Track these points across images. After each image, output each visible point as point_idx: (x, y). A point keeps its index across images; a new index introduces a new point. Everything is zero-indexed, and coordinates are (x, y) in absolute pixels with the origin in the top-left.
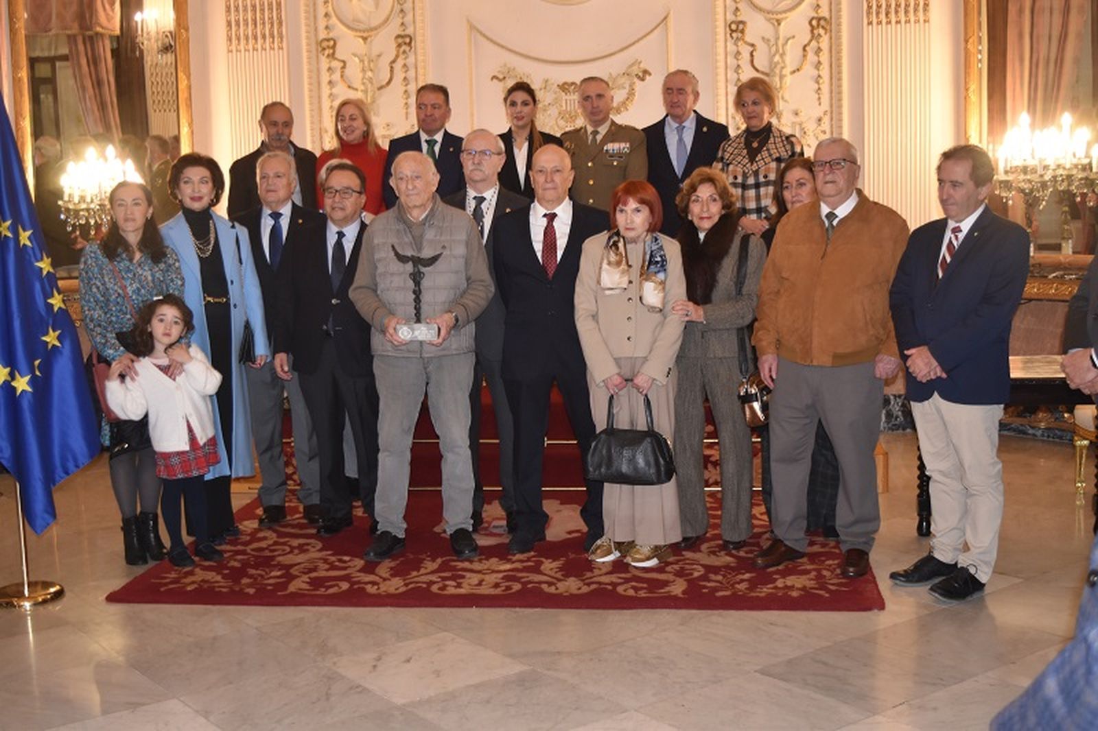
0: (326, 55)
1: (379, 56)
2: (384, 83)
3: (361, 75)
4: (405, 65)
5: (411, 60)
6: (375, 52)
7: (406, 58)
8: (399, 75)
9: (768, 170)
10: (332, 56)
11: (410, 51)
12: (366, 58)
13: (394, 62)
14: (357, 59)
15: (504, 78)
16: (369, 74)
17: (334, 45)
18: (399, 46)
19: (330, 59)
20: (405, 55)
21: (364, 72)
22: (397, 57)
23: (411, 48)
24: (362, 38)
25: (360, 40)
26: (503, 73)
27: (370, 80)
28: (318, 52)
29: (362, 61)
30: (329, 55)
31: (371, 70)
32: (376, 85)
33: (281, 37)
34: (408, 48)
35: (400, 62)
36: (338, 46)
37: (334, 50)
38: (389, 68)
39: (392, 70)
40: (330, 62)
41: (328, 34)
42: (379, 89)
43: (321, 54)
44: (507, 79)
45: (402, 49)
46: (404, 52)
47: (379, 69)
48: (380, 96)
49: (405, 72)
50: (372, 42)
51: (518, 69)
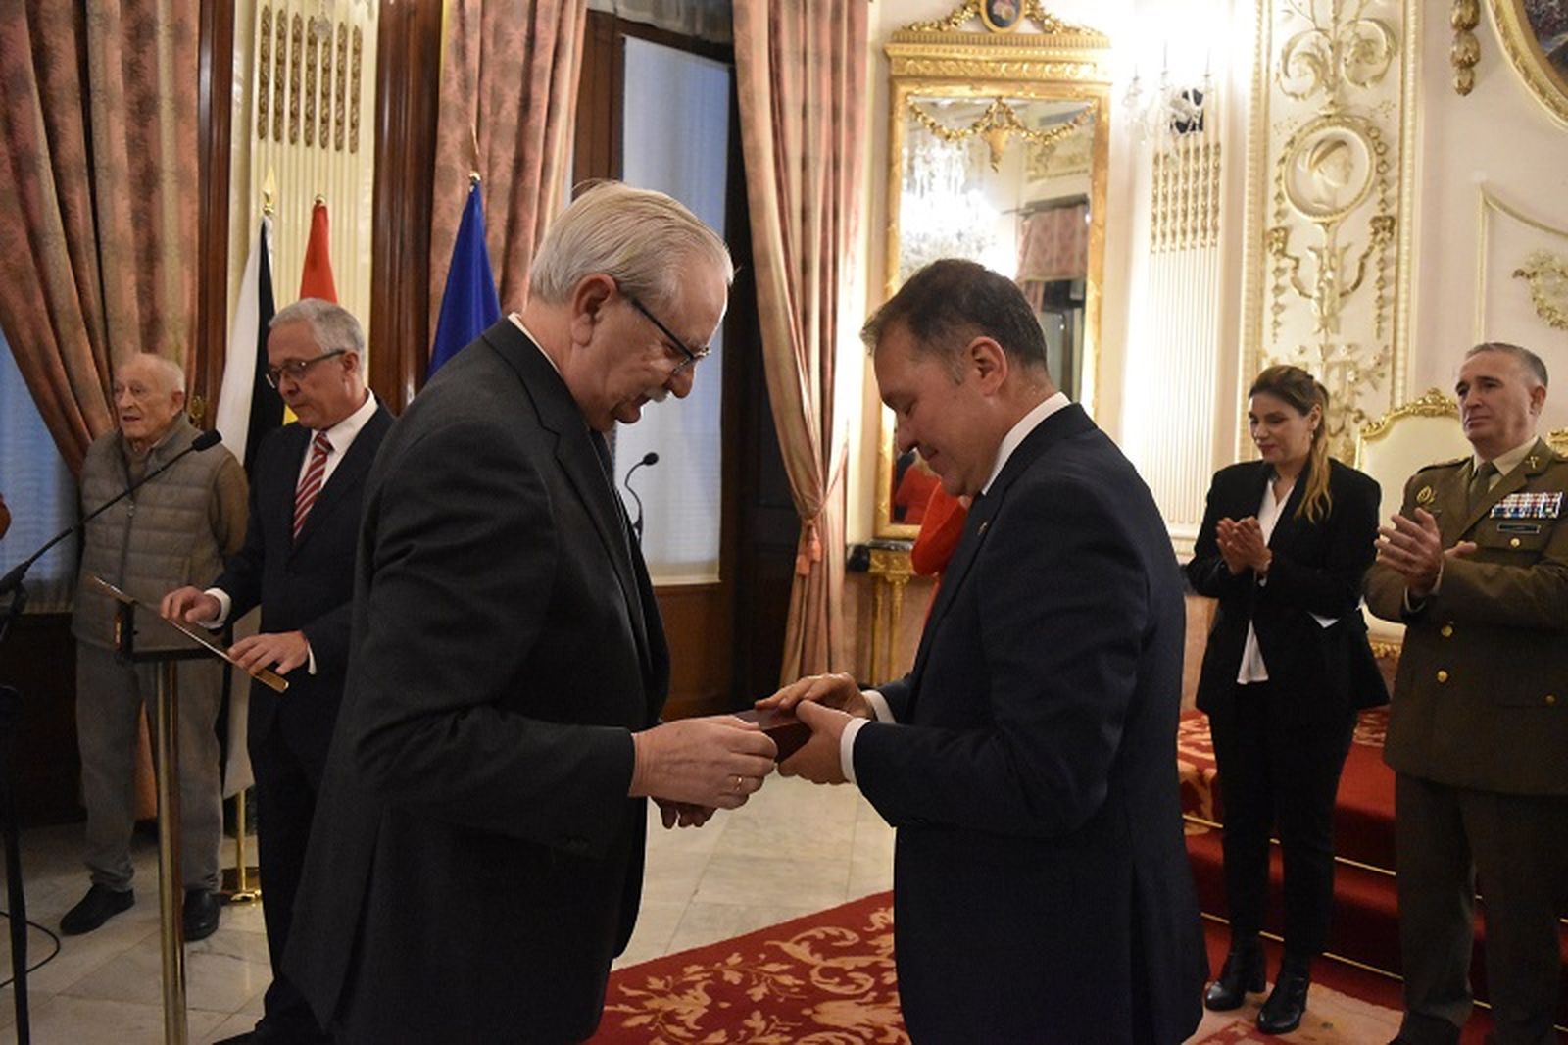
0: (1274, 250)
1: (1346, 249)
2: (1350, 286)
3: (1317, 276)
4: (1382, 260)
5: (1392, 252)
6: (1341, 243)
7: (1383, 250)
8: (1373, 273)
10: (1282, 252)
11: (1390, 239)
12: (1326, 254)
13: (1366, 256)
14: (1313, 255)
15: (1534, 274)
16: (1329, 275)
17: (1286, 237)
18: (1376, 233)
19: (1279, 256)
20: (1383, 245)
21: (1322, 271)
22: (1371, 248)
23: (1392, 234)
24: (1323, 224)
25: (1320, 228)
26: (1533, 266)
27: (1330, 283)
28: (1264, 248)
29: (1320, 256)
30: (1278, 251)
31: (1332, 269)
32: (1337, 290)
33: (1216, 230)
34: (1388, 235)
35: (1376, 255)
36: (1291, 237)
37: (1285, 243)
38: (1358, 264)
39: (1362, 267)
40: (1278, 260)
41: (1278, 221)
42: (1342, 295)
43: (1268, 250)
44: (1539, 274)
45: (1379, 237)
46: (1382, 240)
47: (1343, 269)
48: (1342, 306)
49: (1382, 269)
50: (1337, 229)
51: (1557, 259)
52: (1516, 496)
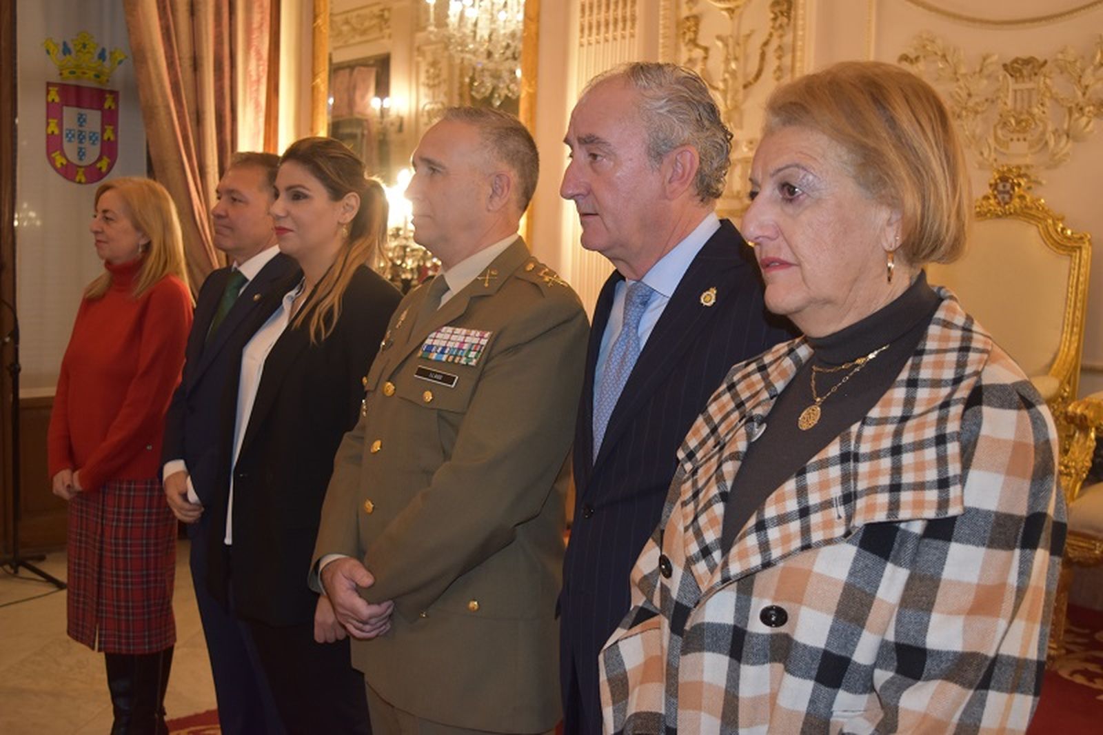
0: (687, 40)
1: (749, 36)
2: (750, 79)
3: (722, 67)
4: (780, 47)
5: (788, 39)
6: (745, 30)
7: (781, 36)
8: (772, 63)
9: (798, 585)
10: (694, 42)
11: (788, 24)
12: (731, 41)
13: (766, 44)
14: (720, 44)
15: (917, 58)
16: (733, 65)
17: (697, 25)
18: (775, 19)
19: (691, 46)
20: (780, 32)
21: (727, 61)
22: (771, 35)
23: (789, 20)
24: (728, 10)
25: (724, 13)
26: (916, 49)
27: (733, 74)
28: (677, 36)
29: (726, 45)
30: (690, 40)
31: (736, 59)
32: (741, 81)
33: (633, 20)
34: (785, 20)
35: (775, 43)
36: (702, 26)
37: (696, 32)
38: (759, 51)
39: (763, 56)
40: (690, 50)
41: (690, 9)
42: (745, 87)
43: (681, 40)
44: (921, 58)
45: (778, 22)
46: (781, 26)
47: (746, 57)
48: (746, 97)
49: (780, 58)
50: (741, 14)
51: (939, 41)
52: (450, 329)
